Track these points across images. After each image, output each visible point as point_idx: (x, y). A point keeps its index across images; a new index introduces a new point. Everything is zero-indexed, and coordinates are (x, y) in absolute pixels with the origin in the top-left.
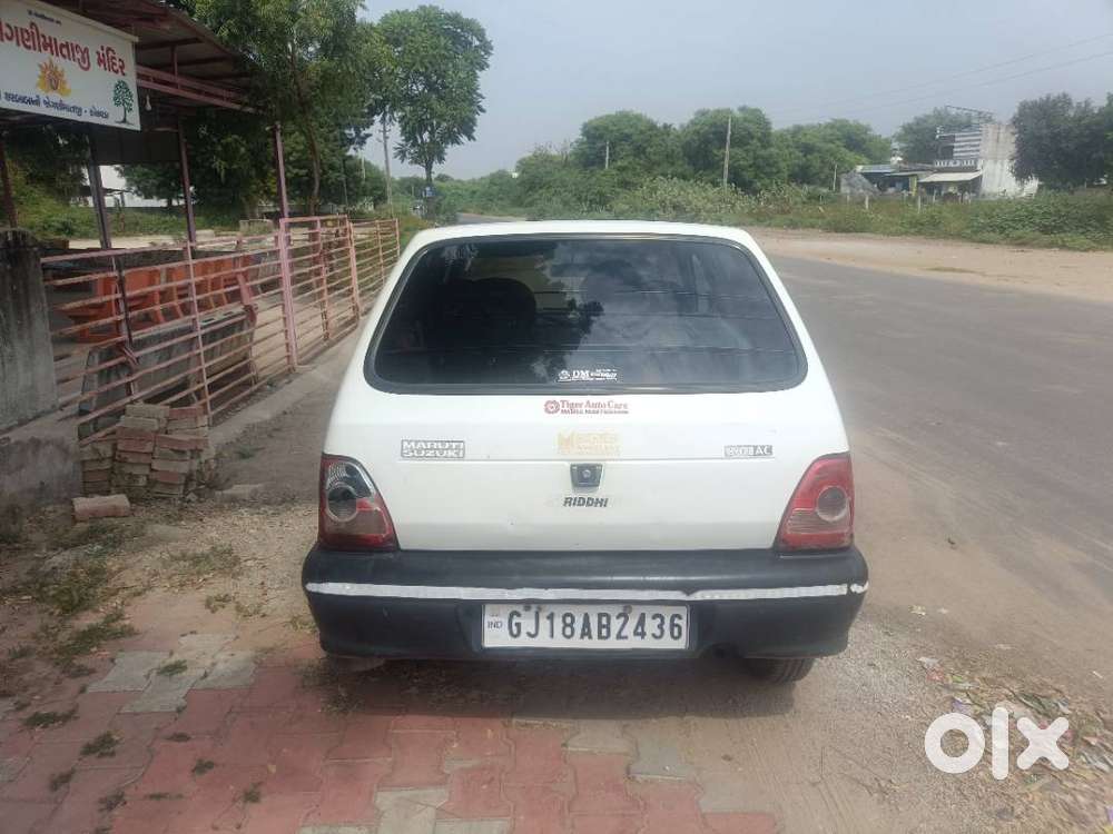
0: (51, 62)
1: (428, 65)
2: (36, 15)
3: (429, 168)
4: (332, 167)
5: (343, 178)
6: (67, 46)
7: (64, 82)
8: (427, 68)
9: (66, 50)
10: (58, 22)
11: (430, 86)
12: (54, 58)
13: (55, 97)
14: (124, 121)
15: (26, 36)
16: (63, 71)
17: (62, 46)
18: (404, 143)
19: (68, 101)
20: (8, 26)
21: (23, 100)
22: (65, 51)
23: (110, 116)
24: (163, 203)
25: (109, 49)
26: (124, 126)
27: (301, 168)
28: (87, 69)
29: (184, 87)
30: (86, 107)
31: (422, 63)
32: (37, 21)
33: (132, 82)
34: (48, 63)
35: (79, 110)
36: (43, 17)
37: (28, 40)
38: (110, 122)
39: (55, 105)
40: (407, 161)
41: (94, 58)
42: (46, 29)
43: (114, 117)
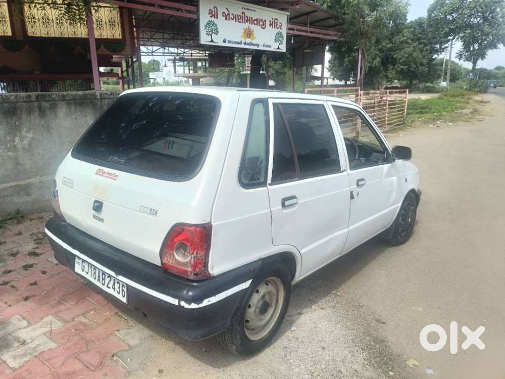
0: (249, 27)
1: (484, 7)
2: (245, 9)
3: (475, 64)
4: (422, 64)
5: (426, 70)
6: (256, 20)
7: (253, 35)
8: (482, 8)
9: (257, 22)
10: (254, 11)
11: (485, 19)
12: (251, 26)
13: (248, 40)
14: (278, 48)
15: (239, 17)
16: (253, 30)
17: (255, 20)
18: (463, 50)
19: (254, 42)
20: (232, 14)
21: (235, 43)
22: (255, 22)
23: (272, 47)
24: (343, 83)
25: (276, 19)
26: (278, 50)
27: (405, 65)
28: (264, 28)
29: (311, 32)
30: (261, 44)
31: (480, 6)
32: (246, 11)
33: (284, 32)
34: (247, 27)
35: (258, 45)
36: (248, 9)
37: (240, 19)
38: (272, 49)
39: (248, 44)
40: (462, 60)
41: (268, 23)
42: (248, 14)
43: (274, 47)
